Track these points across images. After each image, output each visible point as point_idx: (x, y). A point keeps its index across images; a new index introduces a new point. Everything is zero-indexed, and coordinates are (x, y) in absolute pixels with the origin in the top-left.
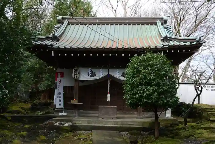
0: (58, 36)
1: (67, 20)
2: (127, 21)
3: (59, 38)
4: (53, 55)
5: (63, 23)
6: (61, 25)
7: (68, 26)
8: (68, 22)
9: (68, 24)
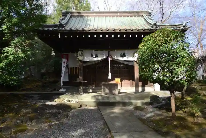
0: (63, 24)
1: (69, 13)
2: (119, 14)
3: (64, 25)
4: (60, 37)
5: (67, 16)
6: (65, 18)
7: (71, 18)
8: (70, 15)
9: (71, 17)
